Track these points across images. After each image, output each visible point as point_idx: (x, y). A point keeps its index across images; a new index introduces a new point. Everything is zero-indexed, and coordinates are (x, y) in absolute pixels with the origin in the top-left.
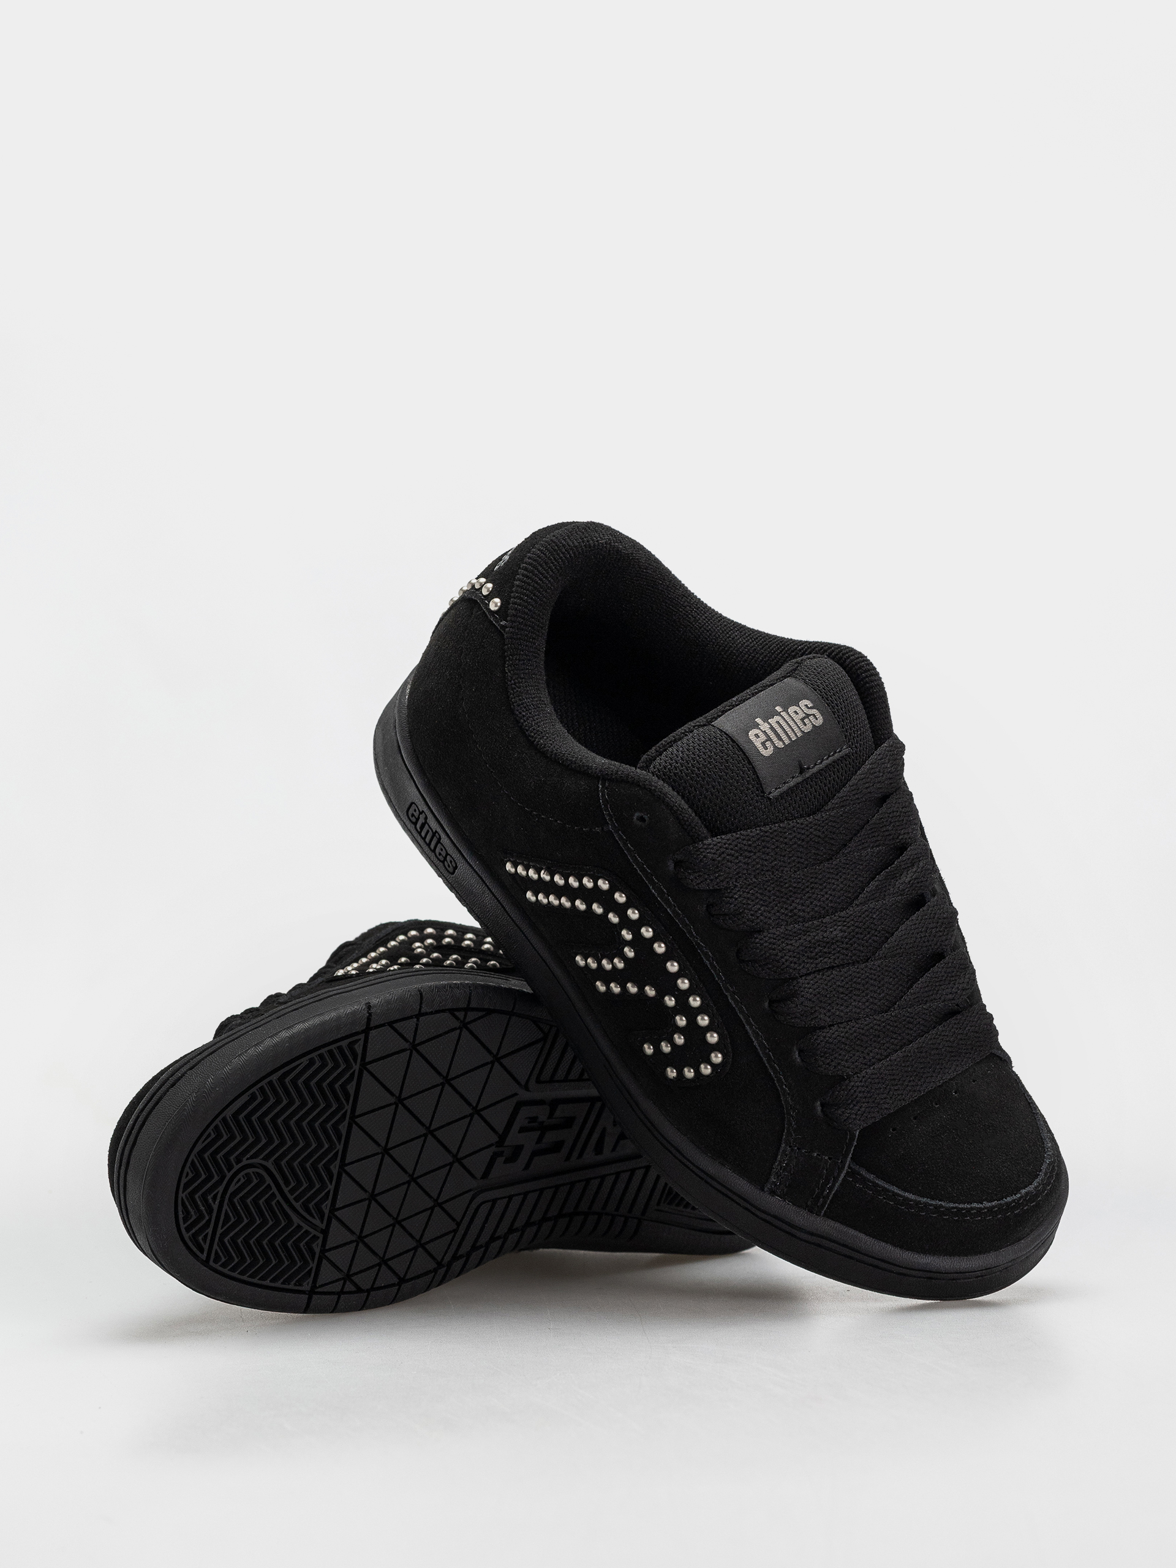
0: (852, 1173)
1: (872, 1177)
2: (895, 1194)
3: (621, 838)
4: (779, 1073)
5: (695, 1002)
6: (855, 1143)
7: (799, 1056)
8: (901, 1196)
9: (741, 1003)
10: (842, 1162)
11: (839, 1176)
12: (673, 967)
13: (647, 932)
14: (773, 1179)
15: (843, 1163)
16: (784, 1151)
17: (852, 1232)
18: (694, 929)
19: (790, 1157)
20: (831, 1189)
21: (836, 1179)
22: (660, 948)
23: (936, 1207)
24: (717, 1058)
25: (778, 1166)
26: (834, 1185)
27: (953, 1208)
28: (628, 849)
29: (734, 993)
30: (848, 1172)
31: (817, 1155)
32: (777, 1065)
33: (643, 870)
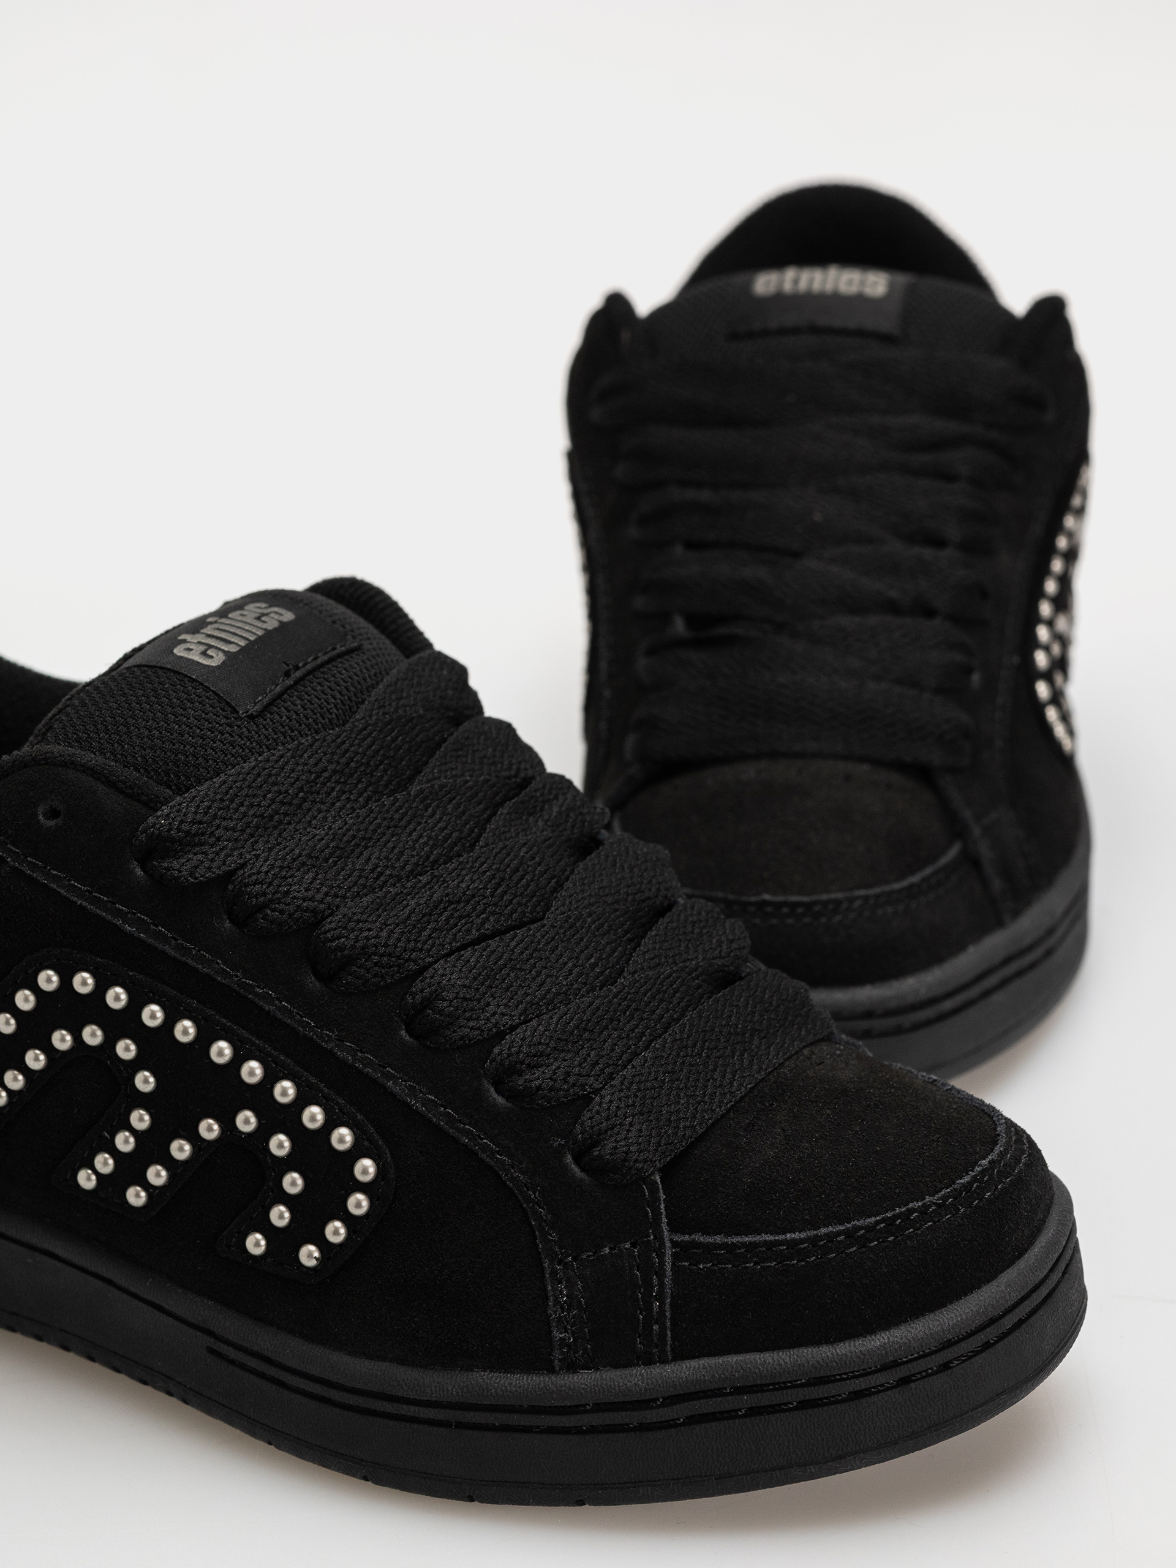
0: (683, 1250)
1: (718, 1239)
2: (770, 1245)
3: (34, 867)
4: (479, 1137)
5: (285, 1090)
6: (663, 1197)
7: (498, 1092)
8: (781, 1243)
9: (361, 1052)
10: (655, 1238)
11: (662, 1263)
12: (222, 1051)
13: (153, 1015)
14: (558, 1335)
15: (659, 1237)
16: (554, 1273)
17: (733, 1359)
18: (224, 963)
19: (568, 1281)
20: (660, 1297)
21: (661, 1275)
22: (186, 1030)
23: (848, 1234)
24: (366, 1168)
25: (554, 1305)
26: (662, 1285)
27: (878, 1223)
28: (56, 879)
29: (341, 1040)
30: (674, 1255)
31: (611, 1249)
32: (470, 1124)
33: (96, 902)
